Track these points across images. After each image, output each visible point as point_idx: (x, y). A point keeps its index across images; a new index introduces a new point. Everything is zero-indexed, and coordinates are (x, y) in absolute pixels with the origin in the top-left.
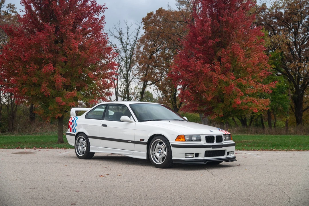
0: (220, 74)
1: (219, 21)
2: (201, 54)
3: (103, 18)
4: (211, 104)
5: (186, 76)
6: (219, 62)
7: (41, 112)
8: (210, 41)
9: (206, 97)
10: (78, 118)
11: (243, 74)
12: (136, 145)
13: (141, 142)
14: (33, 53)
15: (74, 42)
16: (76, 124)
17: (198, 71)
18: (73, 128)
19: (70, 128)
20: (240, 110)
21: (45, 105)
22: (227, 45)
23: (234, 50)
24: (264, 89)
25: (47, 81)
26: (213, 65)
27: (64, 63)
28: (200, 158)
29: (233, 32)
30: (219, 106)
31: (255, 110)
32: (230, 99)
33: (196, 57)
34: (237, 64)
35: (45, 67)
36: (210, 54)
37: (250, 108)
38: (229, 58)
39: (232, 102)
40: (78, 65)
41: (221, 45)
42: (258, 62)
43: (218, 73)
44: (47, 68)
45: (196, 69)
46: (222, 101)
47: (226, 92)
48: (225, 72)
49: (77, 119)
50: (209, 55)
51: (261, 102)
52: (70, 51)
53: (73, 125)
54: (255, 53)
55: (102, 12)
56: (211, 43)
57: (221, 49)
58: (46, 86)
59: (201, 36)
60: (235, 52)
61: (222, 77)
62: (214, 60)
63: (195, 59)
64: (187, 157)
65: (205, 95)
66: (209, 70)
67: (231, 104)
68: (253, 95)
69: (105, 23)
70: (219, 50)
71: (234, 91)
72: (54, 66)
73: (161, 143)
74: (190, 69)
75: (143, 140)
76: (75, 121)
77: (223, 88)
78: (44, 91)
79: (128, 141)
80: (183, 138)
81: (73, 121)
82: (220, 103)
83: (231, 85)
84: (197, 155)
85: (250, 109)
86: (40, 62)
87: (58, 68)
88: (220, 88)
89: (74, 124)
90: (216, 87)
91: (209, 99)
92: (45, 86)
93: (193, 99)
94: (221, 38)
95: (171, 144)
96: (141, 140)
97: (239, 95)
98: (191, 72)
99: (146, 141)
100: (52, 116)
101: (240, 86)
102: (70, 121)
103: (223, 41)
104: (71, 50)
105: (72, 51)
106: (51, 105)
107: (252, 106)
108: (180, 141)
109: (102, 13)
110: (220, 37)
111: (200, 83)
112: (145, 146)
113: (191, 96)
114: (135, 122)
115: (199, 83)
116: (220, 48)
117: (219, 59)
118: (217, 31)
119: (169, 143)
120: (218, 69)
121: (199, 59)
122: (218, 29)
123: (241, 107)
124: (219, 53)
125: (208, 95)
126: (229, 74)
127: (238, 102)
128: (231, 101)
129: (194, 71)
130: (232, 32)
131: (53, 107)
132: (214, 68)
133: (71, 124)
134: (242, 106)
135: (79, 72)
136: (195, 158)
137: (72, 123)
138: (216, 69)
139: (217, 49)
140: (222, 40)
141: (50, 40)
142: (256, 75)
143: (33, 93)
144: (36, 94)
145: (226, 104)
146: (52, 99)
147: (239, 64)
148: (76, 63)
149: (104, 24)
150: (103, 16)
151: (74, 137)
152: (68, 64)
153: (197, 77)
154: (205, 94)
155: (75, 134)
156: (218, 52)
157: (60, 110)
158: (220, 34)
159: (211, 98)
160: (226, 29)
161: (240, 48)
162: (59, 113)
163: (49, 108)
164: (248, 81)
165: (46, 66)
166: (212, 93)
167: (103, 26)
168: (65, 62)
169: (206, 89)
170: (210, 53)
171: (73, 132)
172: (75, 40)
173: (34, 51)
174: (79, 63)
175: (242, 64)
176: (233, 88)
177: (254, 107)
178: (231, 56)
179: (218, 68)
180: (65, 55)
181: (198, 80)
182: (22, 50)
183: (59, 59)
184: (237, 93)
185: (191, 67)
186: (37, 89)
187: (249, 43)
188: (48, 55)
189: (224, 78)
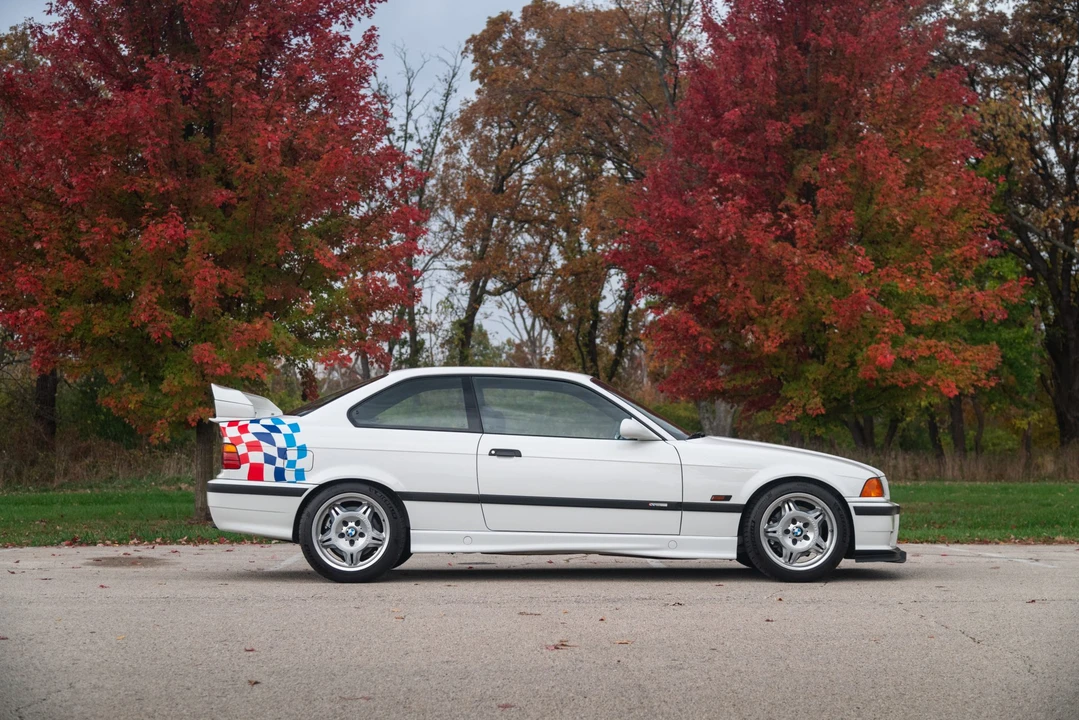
0: (812, 249)
1: (804, 48)
2: (738, 175)
3: (370, 37)
4: (775, 367)
5: (680, 259)
6: (810, 207)
7: (133, 402)
8: (772, 124)
9: (757, 338)
11: (899, 250)
14: (104, 172)
15: (265, 129)
17: (730, 238)
18: (280, 463)
19: (245, 466)
20: (885, 390)
21: (143, 374)
22: (836, 137)
23: (864, 157)
24: (976, 306)
25: (157, 281)
26: (785, 216)
27: (220, 212)
29: (860, 91)
30: (807, 374)
31: (949, 386)
32: (848, 349)
33: (719, 186)
34: (878, 213)
35: (150, 226)
36: (771, 174)
37: (928, 379)
38: (846, 188)
39: (859, 358)
40: (279, 219)
41: (812, 140)
42: (957, 203)
43: (806, 247)
44: (159, 233)
45: (721, 232)
46: (819, 355)
47: (834, 319)
48: (832, 244)
50: (765, 176)
51: (970, 358)
52: (248, 165)
54: (940, 170)
55: (366, 15)
56: (775, 132)
57: (809, 155)
58: (155, 300)
59: (736, 104)
60: (870, 168)
61: (821, 264)
62: (783, 196)
63: (715, 193)
65: (753, 333)
66: (772, 237)
67: (853, 364)
68: (937, 330)
69: (380, 55)
70: (804, 160)
71: (865, 315)
74: (695, 232)
77: (822, 306)
78: (149, 322)
79: (654, 504)
82: (810, 361)
83: (857, 292)
85: (929, 383)
87: (201, 230)
88: (812, 304)
90: (800, 300)
91: (769, 347)
92: (150, 301)
93: (709, 347)
94: (811, 114)
95: (851, 505)
97: (887, 330)
98: (700, 242)
100: (174, 419)
101: (887, 297)
103: (818, 124)
104: (249, 160)
105: (255, 167)
106: (172, 376)
107: (933, 373)
109: (364, 18)
110: (805, 107)
111: (735, 285)
113: (700, 334)
115: (730, 284)
116: (806, 151)
117: (808, 192)
118: (797, 87)
119: (844, 502)
120: (803, 231)
121: (730, 195)
122: (801, 78)
123: (892, 377)
124: (804, 172)
125: (766, 332)
126: (845, 252)
127: (885, 357)
128: (852, 356)
129: (714, 239)
130: (856, 91)
131: (179, 383)
132: (790, 226)
134: (896, 374)
135: (279, 245)
138: (798, 230)
139: (797, 153)
140: (815, 122)
141: (170, 123)
142: (947, 255)
143: (101, 328)
144: (112, 331)
145: (835, 366)
146: (173, 351)
147: (885, 211)
148: (269, 210)
149: (378, 62)
150: (369, 27)
152: (236, 214)
153: (724, 264)
154: (755, 329)
156: (799, 167)
157: (206, 393)
158: (807, 98)
159: (778, 342)
160: (833, 80)
161: (886, 150)
162: (200, 404)
163: (164, 387)
164: (919, 276)
165: (156, 224)
166: (780, 324)
167: (371, 70)
168: (226, 208)
169: (756, 310)
170: (769, 169)
171: (279, 478)
172: (268, 123)
173: (105, 167)
174: (279, 210)
175: (896, 211)
176: (866, 304)
177: (943, 377)
178: (854, 180)
179: (806, 228)
181: (728, 274)
182: (60, 161)
183: (203, 198)
184: (880, 324)
185: (700, 226)
186: (117, 315)
187: (920, 133)
188: (163, 182)
189: (827, 265)
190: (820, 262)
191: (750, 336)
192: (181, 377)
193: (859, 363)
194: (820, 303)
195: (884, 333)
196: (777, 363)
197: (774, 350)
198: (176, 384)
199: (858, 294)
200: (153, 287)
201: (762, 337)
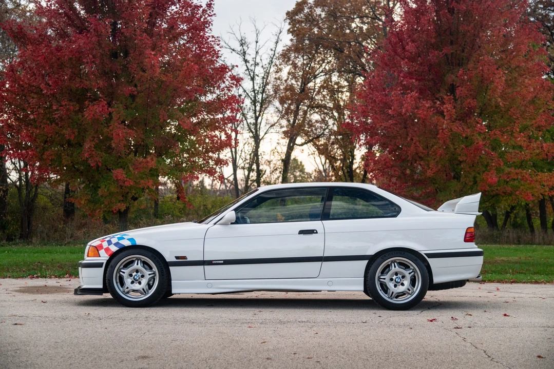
0: (453, 120)
2: (413, 80)
3: (209, 6)
4: (434, 184)
5: (381, 125)
6: (453, 97)
7: (84, 200)
8: (432, 52)
9: (423, 168)
11: (502, 121)
14: (66, 78)
15: (151, 54)
17: (408, 114)
20: (493, 197)
21: (91, 185)
22: (468, 59)
23: (482, 70)
24: (544, 151)
25: (95, 136)
26: (439, 102)
27: (130, 99)
29: (481, 34)
30: (451, 188)
31: (528, 195)
32: (473, 174)
33: (403, 86)
34: (490, 100)
35: (90, 107)
37: (516, 191)
38: (473, 87)
39: (478, 179)
40: (160, 103)
41: (455, 62)
42: (534, 95)
43: (450, 119)
44: (94, 110)
45: (403, 111)
46: (457, 177)
47: (465, 158)
48: (464, 117)
51: (539, 180)
52: (143, 74)
54: (526, 78)
56: (434, 56)
57: (453, 69)
58: (93, 146)
60: (486, 76)
61: (458, 128)
62: (439, 91)
63: (400, 90)
65: (421, 165)
66: (431, 114)
67: (476, 183)
68: (522, 165)
69: (214, 14)
70: (451, 72)
71: (482, 156)
72: (109, 105)
74: (390, 111)
77: (458, 151)
78: (90, 158)
82: (452, 181)
83: (477, 143)
85: (517, 193)
86: (81, 97)
87: (118, 109)
88: (452, 150)
90: (446, 148)
91: (429, 173)
92: (90, 146)
94: (454, 47)
97: (494, 164)
98: (392, 117)
100: (106, 209)
101: (495, 146)
103: (458, 52)
104: (144, 71)
105: (146, 74)
106: (104, 186)
107: (519, 187)
110: (452, 43)
111: (412, 139)
113: (393, 166)
115: (409, 139)
116: (452, 67)
117: (452, 89)
118: (447, 33)
120: (449, 111)
121: (409, 91)
122: (449, 28)
123: (497, 190)
124: (450, 78)
125: (428, 166)
126: (471, 121)
127: (492, 179)
128: (475, 178)
129: (400, 114)
130: (479, 33)
131: (108, 190)
132: (441, 108)
134: (499, 188)
135: (160, 117)
138: (445, 110)
139: (447, 68)
140: (456, 51)
141: (101, 51)
142: (528, 124)
143: (66, 161)
144: (72, 163)
145: (466, 183)
146: (107, 173)
147: (493, 99)
148: (156, 98)
149: (213, 18)
152: (137, 100)
154: (422, 163)
156: (447, 75)
157: (123, 196)
158: (453, 38)
159: (434, 170)
160: (466, 28)
161: (495, 66)
162: (119, 202)
163: (100, 192)
164: (512, 135)
165: (94, 105)
166: (436, 160)
167: (210, 22)
168: (133, 97)
169: (423, 153)
172: (153, 51)
173: (67, 75)
174: (160, 98)
175: (499, 100)
176: (482, 150)
177: (525, 190)
178: (477, 83)
179: (449, 109)
180: (131, 82)
181: (408, 134)
182: (43, 71)
183: (119, 91)
184: (490, 161)
185: (392, 108)
186: (75, 154)
187: (514, 57)
188: (97, 83)
189: (461, 129)
190: (457, 127)
191: (419, 167)
192: (109, 187)
193: (479, 182)
194: (458, 149)
195: (492, 166)
196: (434, 182)
197: (432, 175)
198: (106, 190)
199: (477, 145)
200: (92, 139)
201: (426, 167)
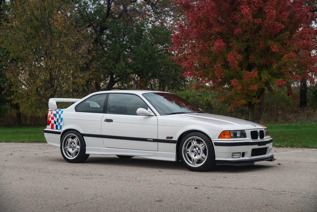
10: (63, 111)
12: (160, 144)
13: (169, 140)
16: (62, 119)
18: (57, 124)
19: (51, 124)
28: (246, 158)
49: (62, 113)
53: (56, 120)
64: (234, 157)
73: (199, 141)
75: (172, 138)
76: (60, 115)
79: (149, 140)
80: (227, 135)
81: (55, 115)
84: (243, 155)
89: (58, 120)
95: (213, 142)
96: (167, 138)
99: (176, 138)
102: (50, 116)
108: (225, 138)
112: (175, 145)
114: (156, 115)
119: (211, 141)
133: (52, 119)
136: (241, 158)
137: (54, 117)
151: (59, 136)
155: (62, 131)
171: (57, 128)
